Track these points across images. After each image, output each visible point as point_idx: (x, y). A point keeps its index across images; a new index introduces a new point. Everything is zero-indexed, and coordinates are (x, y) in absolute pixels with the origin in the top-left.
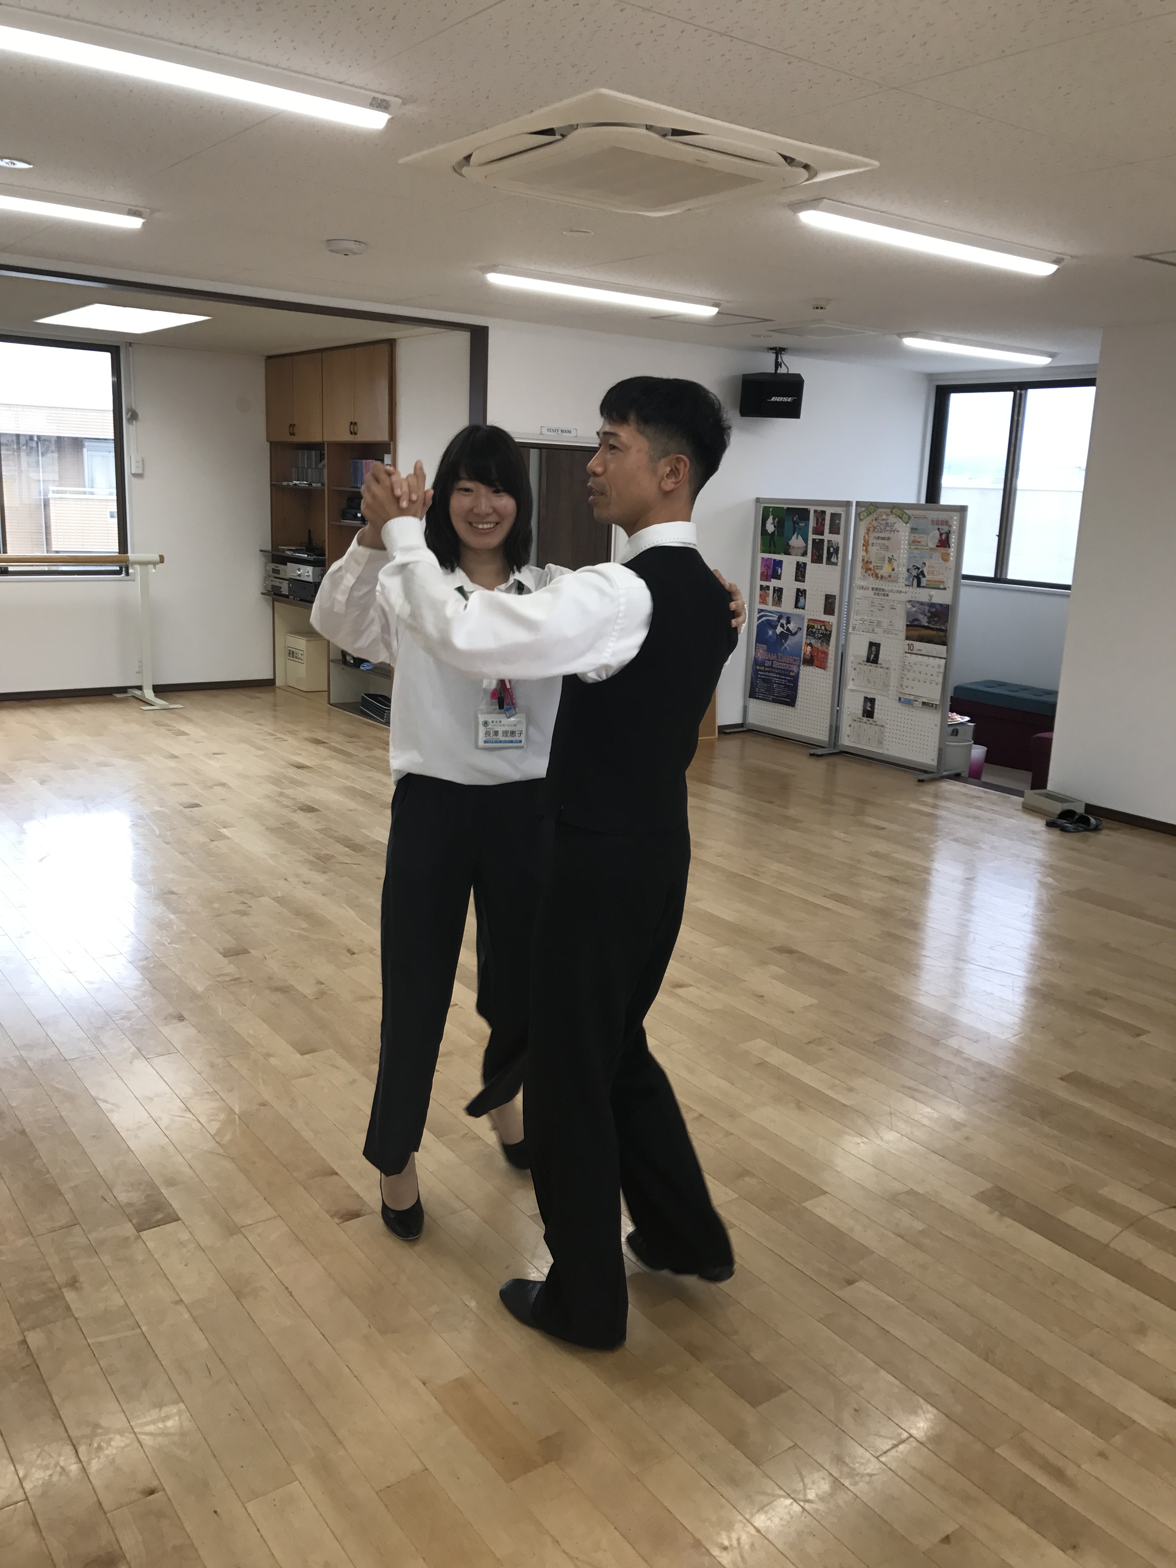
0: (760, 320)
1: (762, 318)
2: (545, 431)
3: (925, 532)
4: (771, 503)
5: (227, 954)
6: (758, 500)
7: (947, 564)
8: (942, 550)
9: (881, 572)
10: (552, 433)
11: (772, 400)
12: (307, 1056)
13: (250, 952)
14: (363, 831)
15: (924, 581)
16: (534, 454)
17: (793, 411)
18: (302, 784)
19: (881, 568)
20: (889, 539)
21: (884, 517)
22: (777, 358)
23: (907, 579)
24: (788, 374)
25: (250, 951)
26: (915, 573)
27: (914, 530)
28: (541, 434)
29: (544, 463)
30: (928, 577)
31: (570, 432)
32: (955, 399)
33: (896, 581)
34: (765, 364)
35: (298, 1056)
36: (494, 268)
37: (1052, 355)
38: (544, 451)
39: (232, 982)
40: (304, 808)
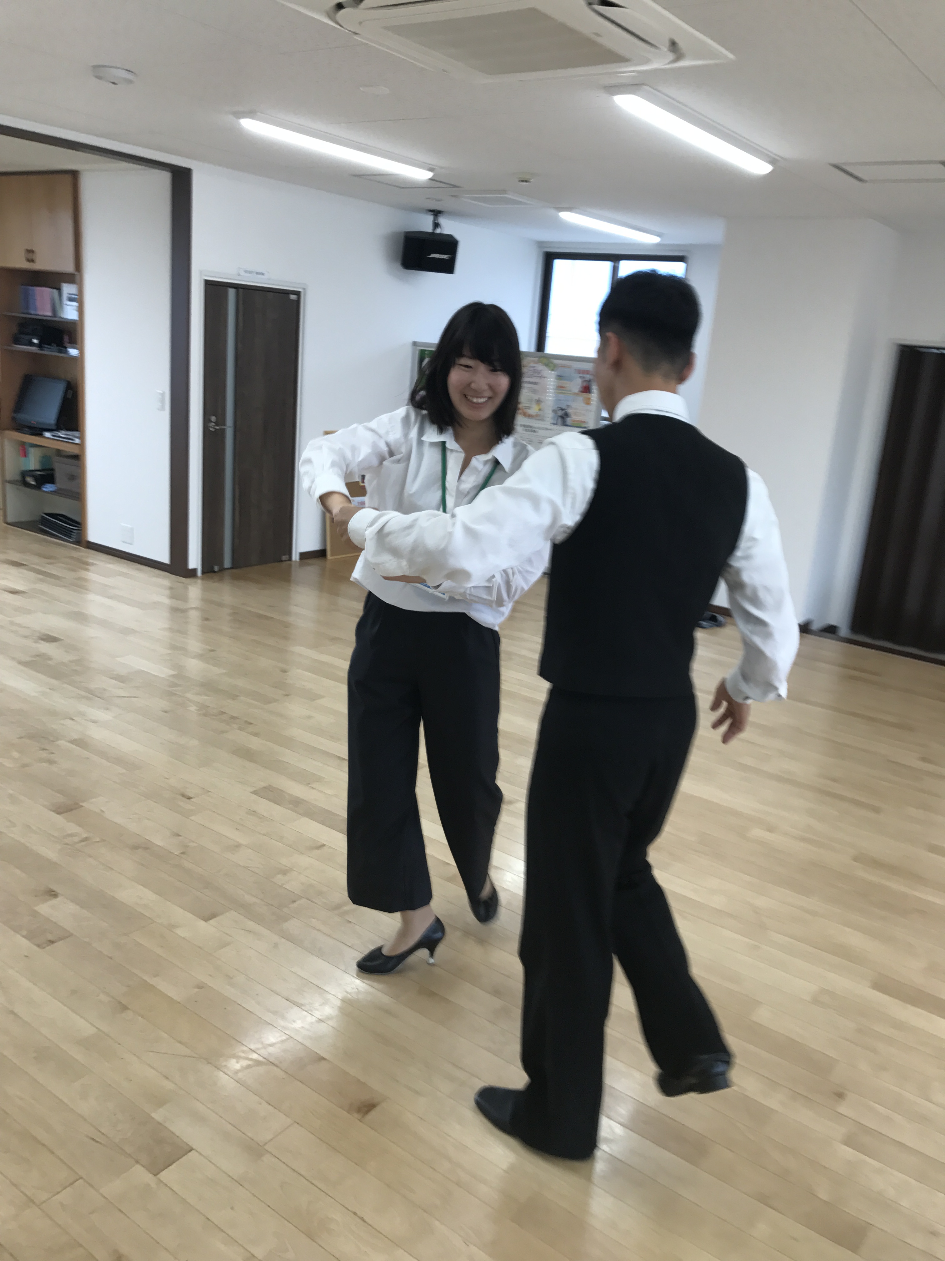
0: (451, 186)
1: (453, 183)
2: (242, 273)
3: (570, 379)
4: (428, 347)
5: (60, 810)
6: (415, 344)
7: (589, 407)
8: (586, 395)
9: (530, 412)
10: (249, 275)
11: (431, 256)
12: (211, 922)
13: (82, 806)
14: (119, 659)
15: (569, 421)
16: (232, 292)
17: (448, 267)
18: (29, 612)
19: (529, 408)
20: (535, 383)
21: (532, 364)
22: (434, 220)
23: (553, 418)
24: (440, 234)
25: (81, 804)
26: (560, 413)
27: (560, 377)
28: (239, 275)
29: (241, 303)
30: (574, 417)
31: (263, 274)
32: (558, 264)
33: (542, 420)
34: (425, 224)
35: (202, 923)
36: (251, 114)
37: (659, 235)
38: (241, 290)
39: (84, 843)
40: (45, 637)
